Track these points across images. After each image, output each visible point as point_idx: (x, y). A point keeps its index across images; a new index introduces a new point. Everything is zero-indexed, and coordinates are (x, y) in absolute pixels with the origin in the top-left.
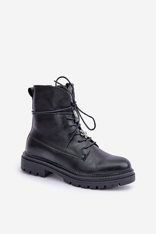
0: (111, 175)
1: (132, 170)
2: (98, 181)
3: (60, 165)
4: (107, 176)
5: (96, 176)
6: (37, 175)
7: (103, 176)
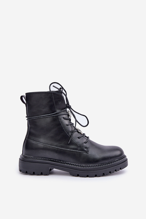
0: (113, 162)
1: (125, 156)
2: (104, 169)
3: (64, 161)
4: (110, 163)
5: (101, 165)
6: (42, 174)
7: (107, 164)
